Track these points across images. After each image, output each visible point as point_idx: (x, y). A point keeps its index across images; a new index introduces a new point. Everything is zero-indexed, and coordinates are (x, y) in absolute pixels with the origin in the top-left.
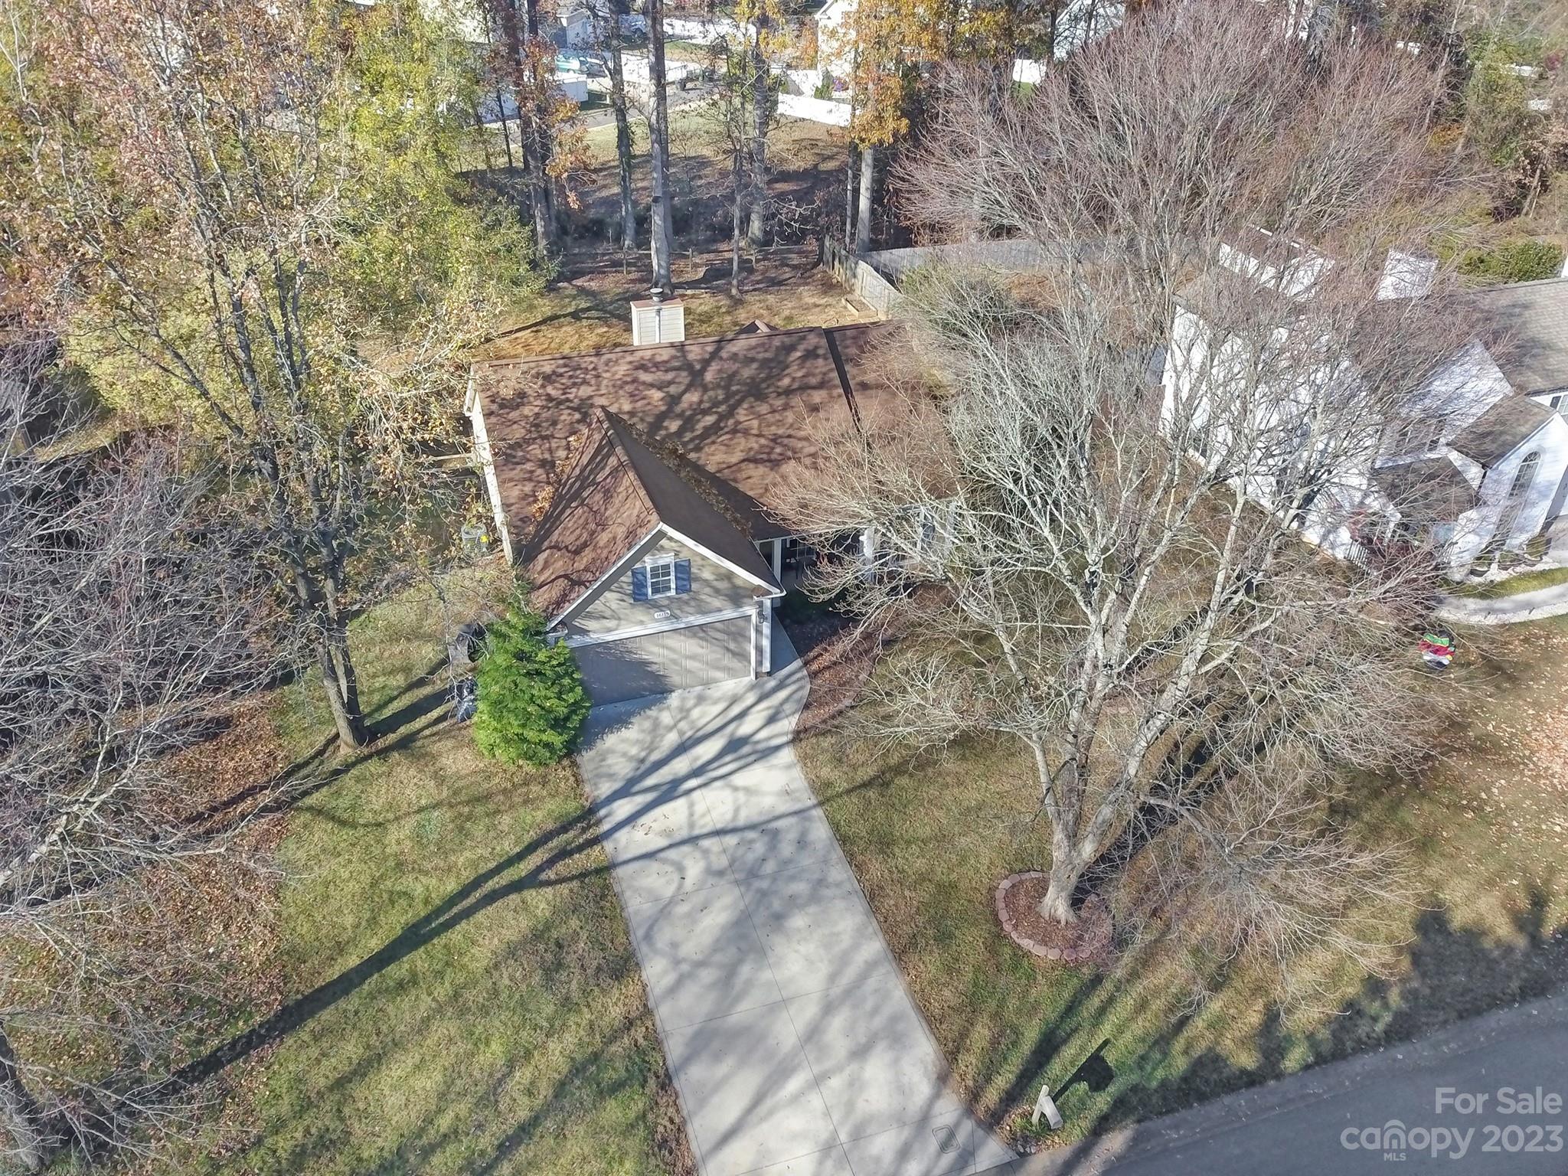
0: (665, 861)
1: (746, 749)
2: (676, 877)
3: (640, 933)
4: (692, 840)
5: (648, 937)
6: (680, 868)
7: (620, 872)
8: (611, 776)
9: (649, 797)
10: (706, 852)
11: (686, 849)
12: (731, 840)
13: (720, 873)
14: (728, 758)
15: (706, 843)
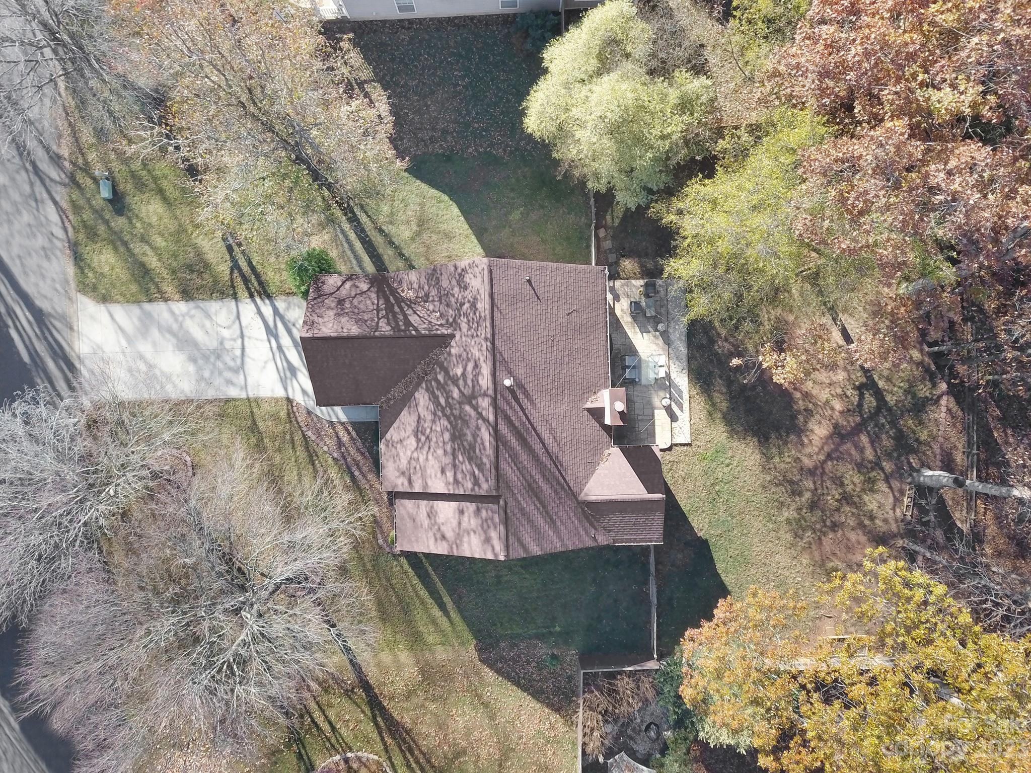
0: (234, 322)
1: (288, 374)
2: (224, 325)
3: (201, 305)
4: (242, 336)
5: (198, 307)
6: (229, 327)
7: (233, 303)
8: (288, 308)
9: (271, 324)
10: (234, 340)
11: (238, 332)
12: (238, 353)
13: (222, 343)
14: (285, 364)
15: (239, 341)
